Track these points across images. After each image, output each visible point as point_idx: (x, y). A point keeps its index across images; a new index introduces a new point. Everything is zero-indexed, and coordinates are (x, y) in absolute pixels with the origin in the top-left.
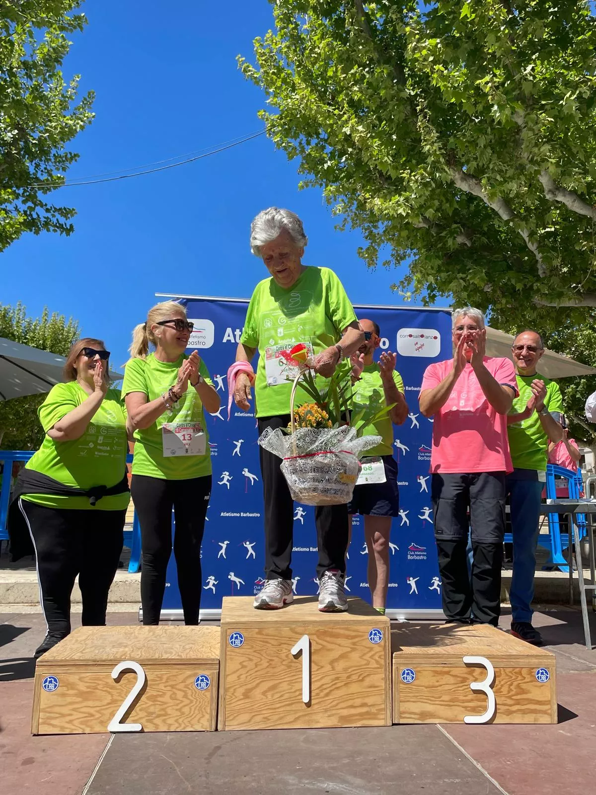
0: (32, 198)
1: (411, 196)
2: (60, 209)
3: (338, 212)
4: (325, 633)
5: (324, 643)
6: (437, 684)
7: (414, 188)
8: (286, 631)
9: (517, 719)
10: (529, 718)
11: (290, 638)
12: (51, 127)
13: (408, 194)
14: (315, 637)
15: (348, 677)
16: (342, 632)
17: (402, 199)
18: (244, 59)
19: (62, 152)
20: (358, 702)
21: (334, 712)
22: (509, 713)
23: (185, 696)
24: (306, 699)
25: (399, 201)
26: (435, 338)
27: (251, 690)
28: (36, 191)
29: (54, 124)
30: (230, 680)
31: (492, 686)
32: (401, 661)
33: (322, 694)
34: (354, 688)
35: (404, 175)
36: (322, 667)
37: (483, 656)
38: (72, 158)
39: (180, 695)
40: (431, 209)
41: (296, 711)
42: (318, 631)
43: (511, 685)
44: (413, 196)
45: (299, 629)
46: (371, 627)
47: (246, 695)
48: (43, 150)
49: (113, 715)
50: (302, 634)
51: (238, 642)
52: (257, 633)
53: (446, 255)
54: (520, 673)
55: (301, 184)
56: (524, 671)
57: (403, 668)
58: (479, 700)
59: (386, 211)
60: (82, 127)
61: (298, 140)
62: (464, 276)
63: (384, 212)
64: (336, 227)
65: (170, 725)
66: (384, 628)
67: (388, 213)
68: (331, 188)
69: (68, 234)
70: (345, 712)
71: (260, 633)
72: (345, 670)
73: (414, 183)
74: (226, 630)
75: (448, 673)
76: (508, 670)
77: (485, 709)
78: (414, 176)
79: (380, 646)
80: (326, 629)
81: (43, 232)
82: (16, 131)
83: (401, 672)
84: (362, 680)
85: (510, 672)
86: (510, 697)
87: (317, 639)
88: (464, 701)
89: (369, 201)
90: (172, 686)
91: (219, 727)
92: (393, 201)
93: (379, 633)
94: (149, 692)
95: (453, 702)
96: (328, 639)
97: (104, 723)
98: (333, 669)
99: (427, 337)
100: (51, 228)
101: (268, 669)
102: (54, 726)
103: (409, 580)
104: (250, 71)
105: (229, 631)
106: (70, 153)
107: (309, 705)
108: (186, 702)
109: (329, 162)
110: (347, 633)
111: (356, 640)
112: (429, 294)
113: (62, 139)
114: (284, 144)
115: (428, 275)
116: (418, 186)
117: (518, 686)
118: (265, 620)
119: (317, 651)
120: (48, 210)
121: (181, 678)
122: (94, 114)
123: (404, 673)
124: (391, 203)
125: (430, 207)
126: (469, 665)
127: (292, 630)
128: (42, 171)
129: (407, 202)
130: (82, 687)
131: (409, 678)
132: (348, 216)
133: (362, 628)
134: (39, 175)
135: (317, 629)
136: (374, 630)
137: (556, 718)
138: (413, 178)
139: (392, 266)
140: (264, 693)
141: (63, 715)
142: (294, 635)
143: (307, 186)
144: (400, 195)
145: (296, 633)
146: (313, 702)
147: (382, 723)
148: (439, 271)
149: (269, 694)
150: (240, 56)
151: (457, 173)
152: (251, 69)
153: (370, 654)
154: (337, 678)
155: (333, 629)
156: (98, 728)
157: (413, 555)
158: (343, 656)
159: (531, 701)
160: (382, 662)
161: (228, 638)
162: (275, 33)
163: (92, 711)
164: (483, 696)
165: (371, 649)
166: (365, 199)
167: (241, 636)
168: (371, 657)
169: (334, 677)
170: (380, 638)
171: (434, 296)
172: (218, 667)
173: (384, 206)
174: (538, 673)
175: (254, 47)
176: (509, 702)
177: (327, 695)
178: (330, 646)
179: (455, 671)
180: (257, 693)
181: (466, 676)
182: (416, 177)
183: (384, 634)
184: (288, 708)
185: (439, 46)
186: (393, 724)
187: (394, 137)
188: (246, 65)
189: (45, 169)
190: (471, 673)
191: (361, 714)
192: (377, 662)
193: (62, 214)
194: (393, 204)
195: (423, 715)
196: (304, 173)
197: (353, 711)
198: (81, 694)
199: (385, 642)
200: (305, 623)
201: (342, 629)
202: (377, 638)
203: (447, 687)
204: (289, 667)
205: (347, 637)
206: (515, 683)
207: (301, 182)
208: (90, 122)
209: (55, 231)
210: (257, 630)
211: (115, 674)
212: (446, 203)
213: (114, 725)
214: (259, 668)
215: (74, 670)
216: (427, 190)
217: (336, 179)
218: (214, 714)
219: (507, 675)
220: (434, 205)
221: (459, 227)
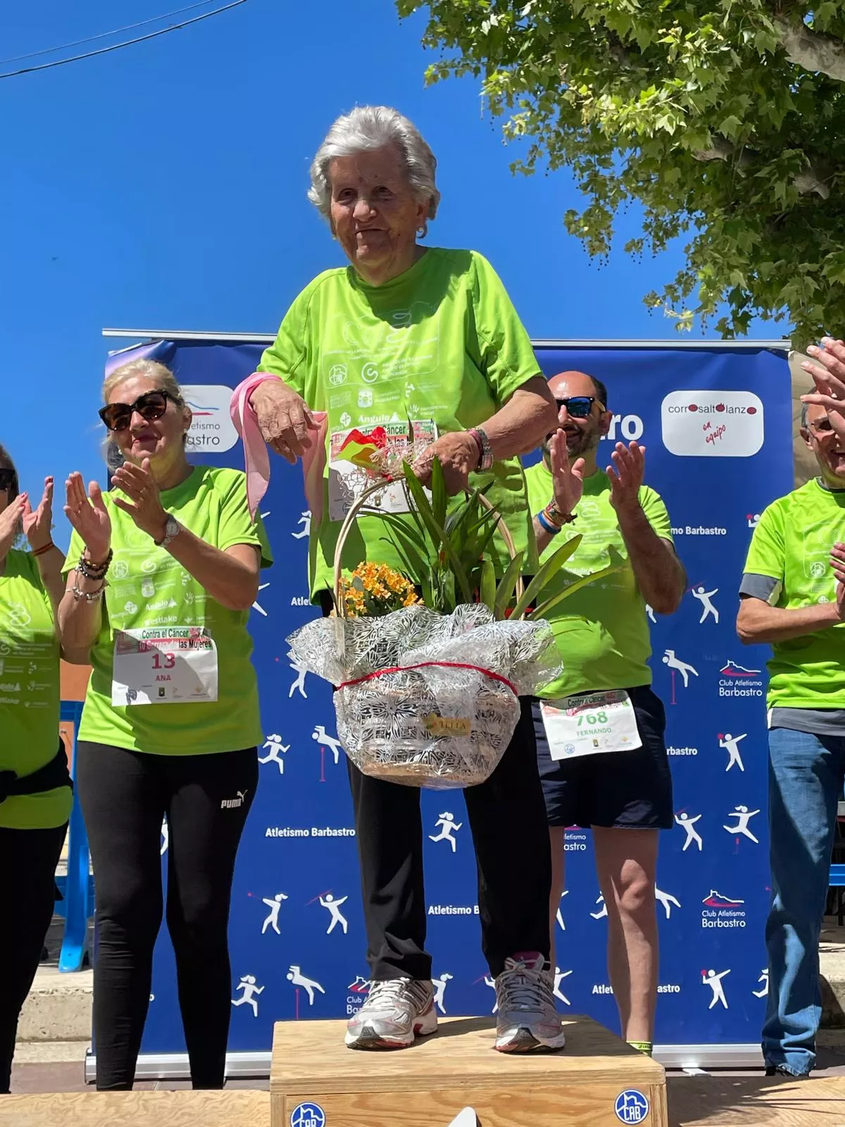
1: (685, 86)
3: (516, 131)
4: (513, 1102)
7: (691, 69)
8: (421, 1098)
11: (431, 1114)
13: (677, 82)
14: (489, 1112)
16: (553, 1098)
17: (664, 94)
25: (657, 99)
26: (752, 411)
35: (667, 40)
40: (732, 117)
42: (497, 1097)
44: (691, 87)
45: (454, 1094)
46: (621, 1086)
50: (460, 1106)
52: (356, 1105)
53: (770, 220)
55: (431, 70)
59: (629, 126)
62: (814, 267)
63: (624, 128)
64: (513, 168)
66: (652, 1089)
67: (634, 130)
68: (501, 77)
71: (361, 1104)
73: (691, 57)
74: (283, 1100)
78: (693, 40)
80: (515, 1093)
87: (494, 1117)
89: (587, 102)
92: (644, 100)
93: (641, 1099)
96: (521, 1115)
99: (732, 411)
103: (708, 977)
105: (289, 1100)
109: (493, 17)
110: (566, 1100)
111: (587, 1116)
112: (734, 313)
115: (731, 268)
116: (702, 63)
118: (372, 1073)
124: (638, 105)
125: (728, 112)
127: (436, 1096)
129: (677, 101)
132: (542, 139)
133: (599, 1089)
135: (494, 1092)
136: (628, 1094)
138: (688, 44)
139: (647, 250)
142: (440, 1107)
143: (445, 75)
144: (660, 86)
145: (446, 1103)
148: (756, 256)
151: (790, 30)
155: (530, 1091)
157: (713, 919)
161: (287, 1115)
166: (579, 98)
167: (317, 1112)
170: (643, 1111)
171: (747, 317)
173: (623, 113)
182: (697, 44)
183: (652, 1103)
194: (643, 107)
196: (436, 45)
199: (655, 1121)
200: (466, 1080)
201: (556, 1091)
202: (635, 1112)
205: (567, 1110)
207: (430, 67)
210: (354, 1098)
212: (768, 100)
216: (723, 73)
217: (511, 56)
220: (740, 105)
221: (799, 156)
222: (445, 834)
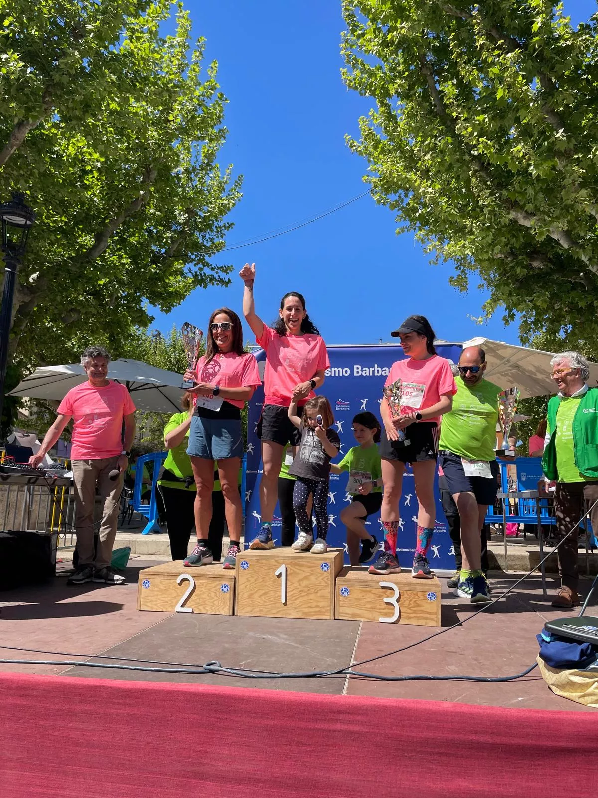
0: (201, 261)
2: (222, 267)
3: (428, 251)
5: (295, 570)
6: (362, 598)
7: (476, 233)
8: (272, 561)
9: (414, 622)
10: (422, 622)
11: (275, 565)
12: (211, 208)
14: (289, 566)
15: (309, 590)
16: (305, 563)
17: (467, 242)
18: (350, 136)
19: (221, 224)
20: (314, 605)
21: (300, 610)
22: (409, 618)
23: (216, 595)
24: (283, 601)
25: (465, 244)
27: (252, 594)
28: (204, 256)
29: (213, 206)
30: (240, 588)
31: (398, 601)
32: (340, 582)
33: (293, 599)
34: (312, 596)
35: (467, 224)
36: (293, 583)
37: (393, 582)
38: (229, 227)
39: (213, 594)
41: (278, 608)
42: (291, 562)
43: (411, 601)
44: (477, 239)
45: (281, 561)
46: (323, 562)
47: (250, 596)
48: (207, 225)
49: (177, 603)
50: (282, 564)
51: (245, 566)
54: (417, 594)
55: (398, 230)
56: (419, 593)
57: (342, 587)
58: (388, 609)
59: (454, 254)
60: (234, 205)
61: (398, 194)
62: (531, 298)
65: (207, 610)
66: (331, 562)
69: (227, 286)
70: (306, 610)
71: (257, 562)
72: (307, 586)
75: (370, 591)
76: (408, 592)
77: (393, 614)
78: (476, 223)
79: (328, 573)
80: (296, 562)
81: (210, 286)
82: (187, 215)
83: (341, 589)
84: (317, 592)
85: (410, 593)
86: (409, 609)
88: (379, 609)
90: (209, 589)
91: (235, 614)
93: (328, 565)
94: (196, 592)
95: (373, 609)
96: (297, 567)
97: (174, 606)
98: (300, 585)
100: (215, 283)
101: (262, 583)
102: (149, 607)
103: (433, 547)
104: (355, 146)
105: (240, 560)
106: (228, 224)
107: (285, 604)
108: (216, 598)
109: (419, 211)
110: (309, 564)
111: (313, 568)
112: (509, 314)
113: (221, 215)
114: (382, 201)
115: (499, 300)
117: (415, 602)
119: (291, 574)
120: (213, 269)
121: (213, 585)
122: (242, 194)
123: (342, 590)
125: (496, 245)
126: (383, 587)
127: (276, 561)
128: (207, 241)
129: (473, 244)
130: (162, 587)
131: (346, 593)
133: (317, 562)
134: (205, 243)
137: (440, 624)
138: (474, 225)
140: (260, 596)
141: (152, 601)
142: (277, 564)
143: (403, 231)
145: (278, 563)
146: (288, 603)
147: (328, 618)
148: (510, 294)
149: (262, 597)
150: (347, 134)
151: (519, 214)
152: (355, 144)
153: (321, 577)
154: (302, 590)
155: (300, 561)
156: (170, 610)
157: (435, 529)
158: (306, 578)
159: (423, 612)
160: (329, 582)
161: (240, 563)
162: (376, 110)
163: (167, 600)
164: (392, 607)
165: (322, 574)
167: (247, 563)
168: (322, 579)
169: (299, 589)
171: (514, 315)
172: (233, 580)
174: (429, 595)
175: (359, 124)
176: (409, 611)
177: (296, 599)
178: (298, 571)
179: (374, 590)
180: (256, 596)
181: (381, 594)
182: (478, 224)
183: (331, 566)
184: (273, 606)
185: (487, 120)
186: (335, 620)
187: (464, 190)
188: (352, 141)
189: (209, 238)
190: (384, 592)
191: (315, 612)
192: (326, 582)
193: (223, 271)
194: (460, 247)
195: (354, 615)
196: (400, 221)
197: (311, 610)
198: (161, 590)
199: (331, 571)
200: (284, 558)
201: (306, 561)
202: (326, 568)
203: (369, 600)
204: (274, 582)
205: (309, 567)
206: (413, 600)
208: (239, 200)
209: (218, 284)
210: (256, 560)
211: (179, 581)
212: (513, 239)
213: (178, 608)
214: (257, 581)
215: (158, 577)
217: (427, 223)
218: (231, 606)
219: (408, 595)
220: (501, 241)
221: (524, 259)
222: (348, 499)
